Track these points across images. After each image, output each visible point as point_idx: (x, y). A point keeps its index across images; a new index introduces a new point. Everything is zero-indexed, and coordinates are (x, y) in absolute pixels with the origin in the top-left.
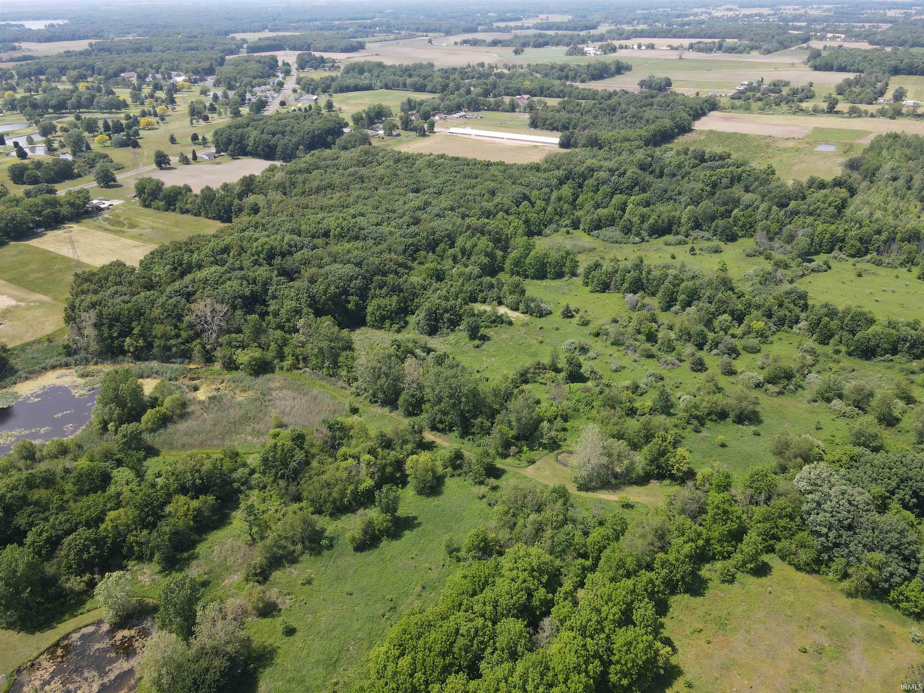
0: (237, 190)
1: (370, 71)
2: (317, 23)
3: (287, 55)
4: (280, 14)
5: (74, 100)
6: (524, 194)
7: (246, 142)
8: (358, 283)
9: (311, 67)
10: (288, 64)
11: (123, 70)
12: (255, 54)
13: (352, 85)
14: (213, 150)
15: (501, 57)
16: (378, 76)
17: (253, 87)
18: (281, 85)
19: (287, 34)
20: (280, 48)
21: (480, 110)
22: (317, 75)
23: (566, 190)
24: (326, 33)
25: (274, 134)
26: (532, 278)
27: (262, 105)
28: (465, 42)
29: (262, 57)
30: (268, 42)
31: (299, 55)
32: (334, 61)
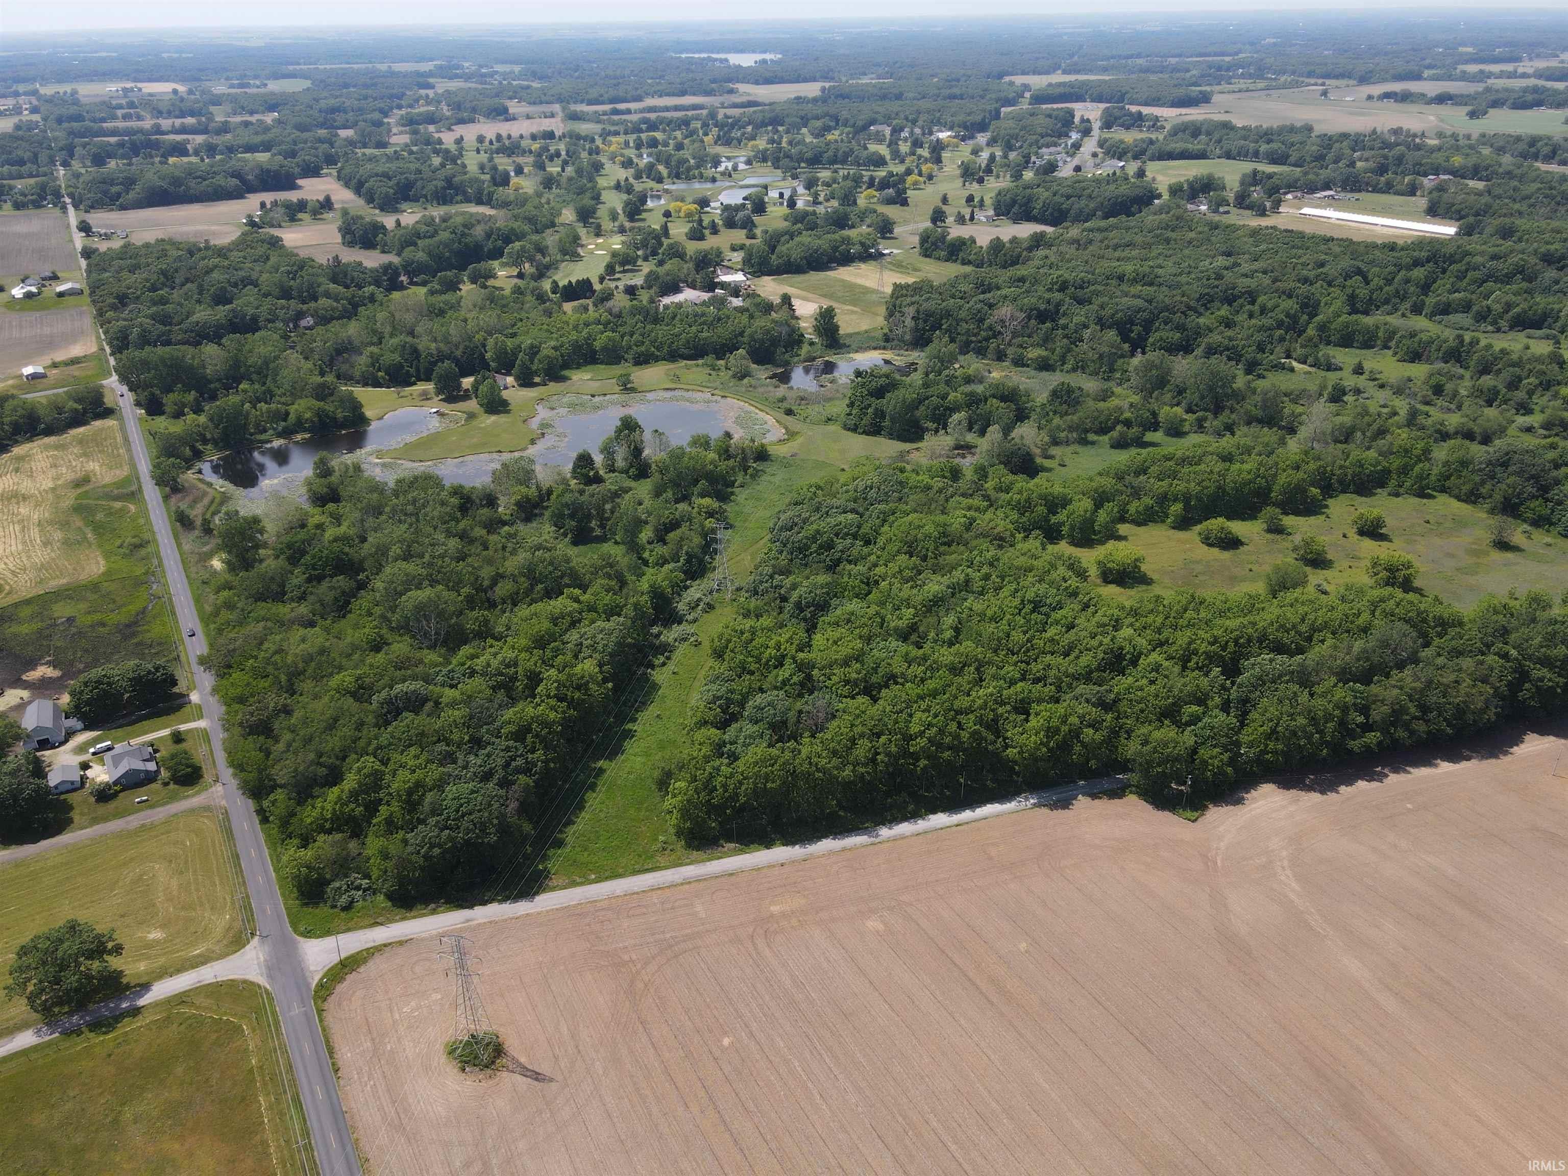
0: (1025, 245)
1: (1208, 134)
2: (1140, 61)
3: (1087, 109)
4: (1081, 47)
5: (830, 153)
6: (1359, 268)
7: (1034, 204)
8: (1145, 315)
9: (1122, 126)
10: (1088, 121)
11: (873, 122)
12: (1044, 106)
13: (1177, 151)
14: (991, 212)
15: (1442, 121)
16: (1219, 141)
17: (1039, 148)
18: (1077, 146)
19: (1092, 77)
20: (1079, 98)
21: (1360, 191)
22: (1129, 137)
23: (1419, 273)
24: (1153, 77)
25: (1068, 197)
26: (1335, 346)
27: (1051, 167)
28: (1387, 96)
29: (1054, 110)
30: (1061, 90)
31: (1108, 108)
32: (1157, 119)
